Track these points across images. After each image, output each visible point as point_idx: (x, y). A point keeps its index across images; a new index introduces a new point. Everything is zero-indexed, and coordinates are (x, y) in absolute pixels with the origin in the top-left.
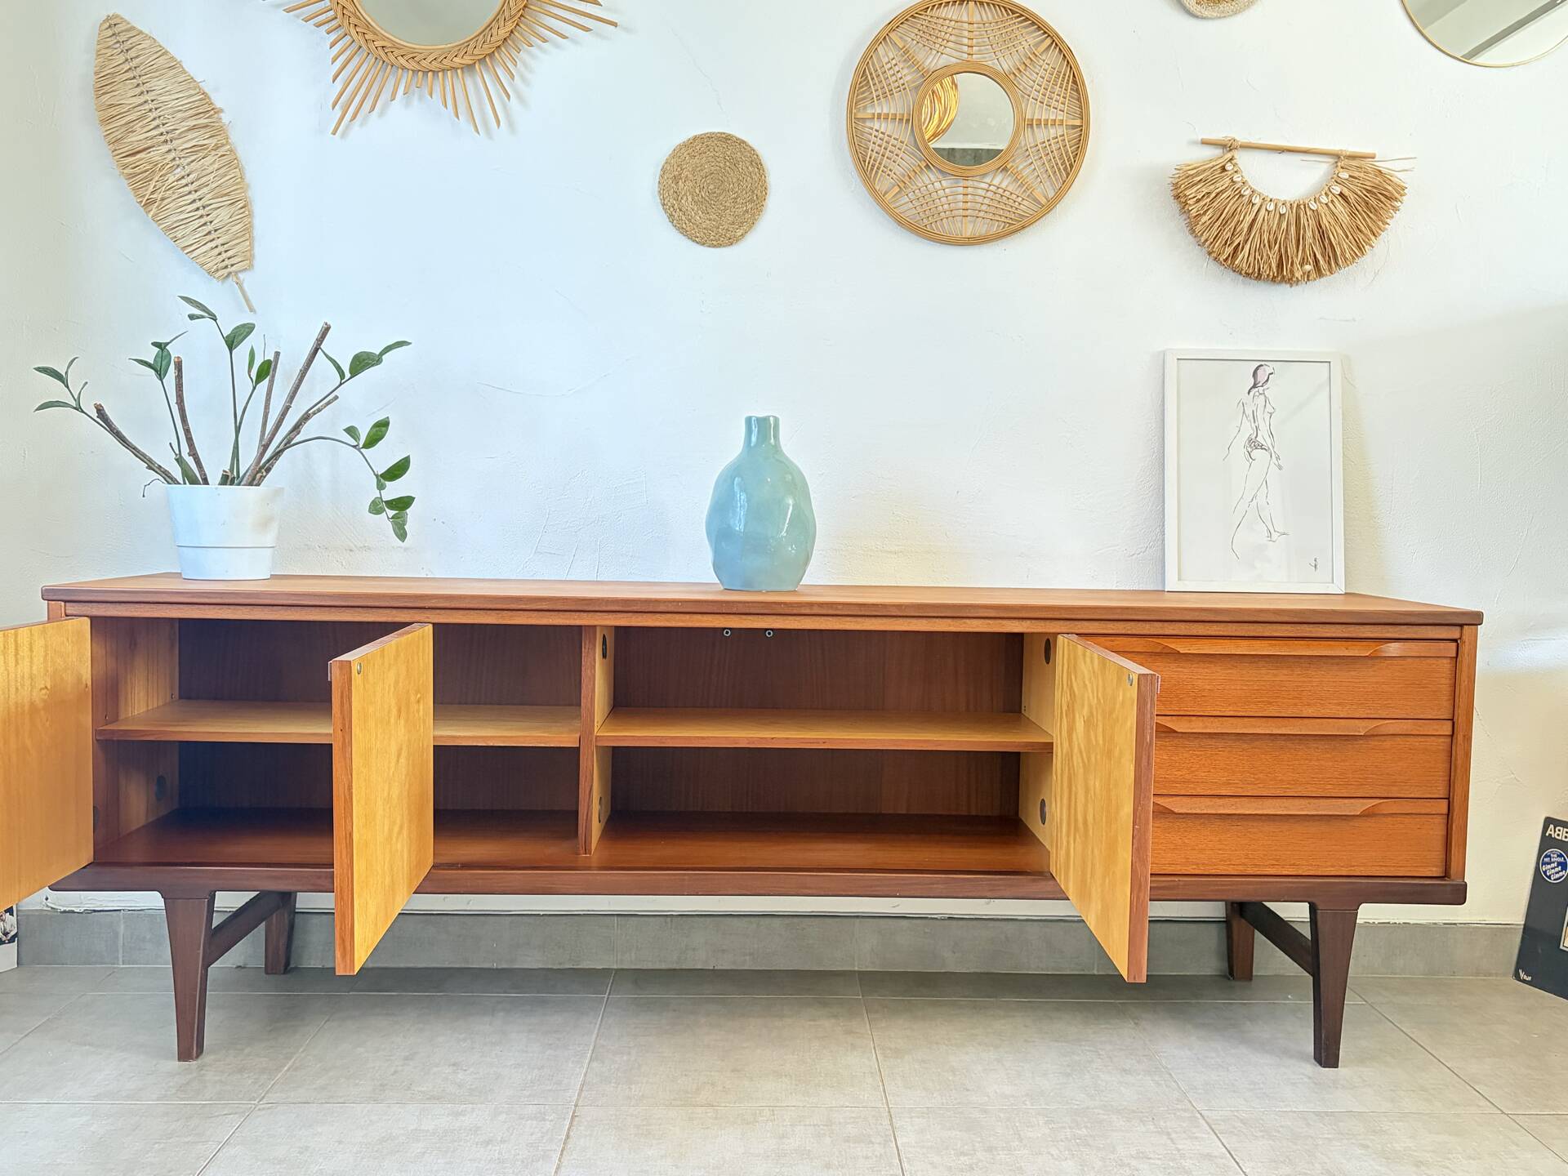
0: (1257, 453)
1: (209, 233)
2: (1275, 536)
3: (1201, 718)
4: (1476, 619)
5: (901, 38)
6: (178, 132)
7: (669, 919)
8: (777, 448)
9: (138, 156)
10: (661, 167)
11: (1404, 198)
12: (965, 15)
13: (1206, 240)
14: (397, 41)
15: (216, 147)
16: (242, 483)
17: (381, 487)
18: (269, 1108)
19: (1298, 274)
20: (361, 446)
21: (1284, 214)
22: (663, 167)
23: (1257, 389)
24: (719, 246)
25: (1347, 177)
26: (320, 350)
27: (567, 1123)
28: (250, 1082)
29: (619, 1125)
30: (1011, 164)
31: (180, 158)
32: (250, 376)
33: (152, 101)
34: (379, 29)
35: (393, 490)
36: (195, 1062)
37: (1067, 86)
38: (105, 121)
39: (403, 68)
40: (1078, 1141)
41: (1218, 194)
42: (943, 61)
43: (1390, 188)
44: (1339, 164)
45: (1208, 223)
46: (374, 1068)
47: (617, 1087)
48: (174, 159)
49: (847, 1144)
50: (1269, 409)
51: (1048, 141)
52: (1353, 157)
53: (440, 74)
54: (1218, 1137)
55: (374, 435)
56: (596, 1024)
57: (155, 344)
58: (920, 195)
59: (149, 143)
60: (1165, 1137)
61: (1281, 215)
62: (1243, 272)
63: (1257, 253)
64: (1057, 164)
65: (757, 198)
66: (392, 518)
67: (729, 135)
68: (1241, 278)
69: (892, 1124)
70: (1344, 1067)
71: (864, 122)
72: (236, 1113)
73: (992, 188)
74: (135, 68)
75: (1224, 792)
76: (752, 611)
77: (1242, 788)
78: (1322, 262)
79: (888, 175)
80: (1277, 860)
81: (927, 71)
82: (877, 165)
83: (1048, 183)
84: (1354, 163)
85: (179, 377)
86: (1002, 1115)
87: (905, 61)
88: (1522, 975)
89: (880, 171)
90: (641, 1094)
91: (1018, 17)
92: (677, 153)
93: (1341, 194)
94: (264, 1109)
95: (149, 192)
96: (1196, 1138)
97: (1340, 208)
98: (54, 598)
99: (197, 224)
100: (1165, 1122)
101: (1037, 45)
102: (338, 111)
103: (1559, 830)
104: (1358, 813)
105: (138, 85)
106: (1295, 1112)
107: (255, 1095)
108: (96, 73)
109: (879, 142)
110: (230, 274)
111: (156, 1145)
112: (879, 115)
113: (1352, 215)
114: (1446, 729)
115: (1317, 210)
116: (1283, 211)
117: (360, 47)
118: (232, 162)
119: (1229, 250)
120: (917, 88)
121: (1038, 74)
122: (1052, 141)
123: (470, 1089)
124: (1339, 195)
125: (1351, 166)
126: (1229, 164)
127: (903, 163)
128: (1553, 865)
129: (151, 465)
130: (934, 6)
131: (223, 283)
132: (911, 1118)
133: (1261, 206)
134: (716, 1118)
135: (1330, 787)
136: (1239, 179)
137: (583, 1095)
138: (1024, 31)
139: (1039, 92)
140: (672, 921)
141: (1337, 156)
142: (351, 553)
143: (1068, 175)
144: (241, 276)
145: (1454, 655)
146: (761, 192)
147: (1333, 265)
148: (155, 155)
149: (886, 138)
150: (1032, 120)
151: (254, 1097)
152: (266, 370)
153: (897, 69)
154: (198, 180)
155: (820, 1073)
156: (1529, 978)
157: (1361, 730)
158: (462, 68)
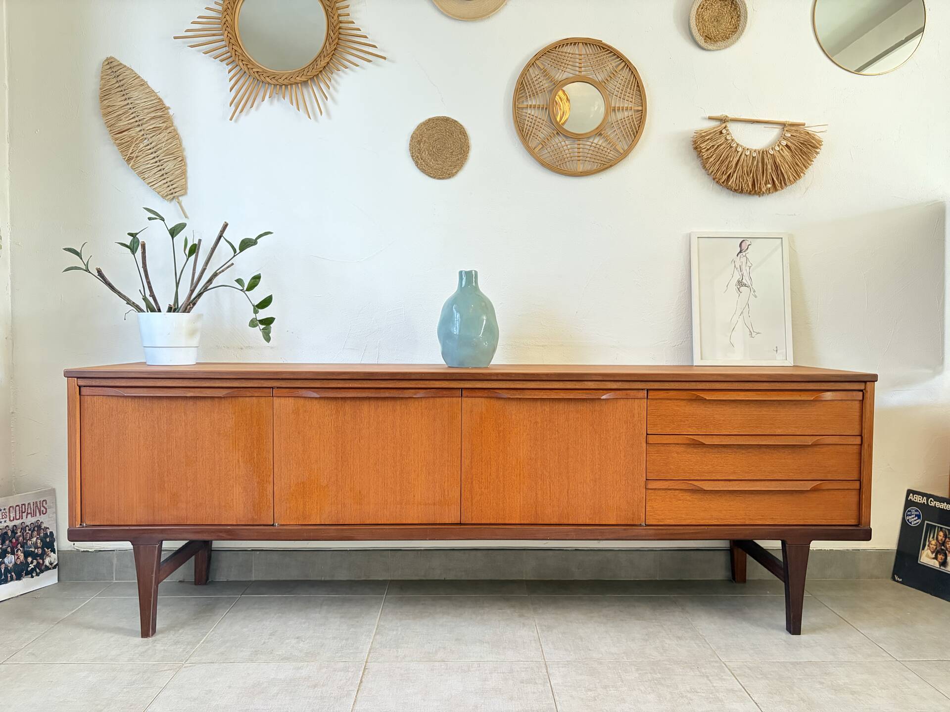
0: (742, 289)
1: (163, 175)
2: (754, 334)
3: (718, 436)
4: (873, 378)
5: (542, 63)
6: (145, 120)
7: (419, 552)
8: (476, 288)
9: (124, 134)
10: (410, 136)
11: (822, 147)
12: (577, 50)
13: (712, 172)
14: (265, 68)
15: (166, 128)
16: (180, 311)
17: (256, 312)
18: (190, 667)
19: (763, 190)
20: (245, 289)
21: (755, 157)
22: (412, 136)
23: (742, 254)
24: (443, 178)
25: (790, 136)
26: (222, 237)
27: (361, 673)
28: (181, 650)
29: (391, 673)
30: (603, 132)
31: (146, 134)
32: (185, 253)
33: (131, 103)
34: (255, 62)
35: (263, 314)
36: (150, 639)
37: (634, 88)
38: (105, 115)
39: (269, 84)
40: (655, 681)
41: (718, 146)
42: (565, 75)
43: (814, 141)
44: (785, 129)
45: (713, 162)
46: (252, 640)
47: (390, 650)
48: (143, 135)
49: (522, 684)
50: (749, 264)
51: (624, 118)
52: (792, 125)
53: (289, 86)
54: (736, 679)
55: (253, 283)
56: (379, 612)
57: (130, 234)
58: (554, 149)
59: (130, 126)
60: (706, 679)
61: (753, 157)
62: (733, 189)
63: (741, 179)
64: (629, 131)
65: (464, 152)
66: (262, 330)
67: (448, 118)
68: (732, 192)
69: (547, 672)
70: (804, 634)
71: (522, 110)
72: (171, 670)
73: (593, 144)
74: (122, 85)
75: (731, 478)
76: (464, 378)
77: (742, 475)
78: (777, 182)
79: (536, 138)
80: (762, 516)
81: (557, 81)
82: (530, 133)
83: (624, 142)
84: (794, 128)
85: (144, 253)
86: (610, 665)
87: (544, 76)
88: (896, 578)
89: (531, 137)
90: (403, 654)
91: (606, 51)
92: (419, 128)
93: (787, 146)
94: (187, 667)
95: (129, 153)
96: (724, 679)
97: (786, 153)
98: (71, 376)
99: (156, 170)
100: (705, 669)
101: (617, 66)
102: (233, 108)
103: (916, 497)
104: (809, 489)
105: (124, 95)
106: (778, 662)
107: (183, 658)
108: (101, 89)
109: (531, 120)
110: (174, 197)
111: (125, 689)
112: (531, 106)
113: (793, 156)
114: (858, 441)
115: (773, 154)
116: (755, 155)
117: (245, 72)
118: (175, 136)
119: (725, 177)
120: (551, 91)
121: (617, 82)
122: (626, 119)
123: (306, 653)
124: (785, 146)
125: (792, 130)
126: (724, 130)
127: (544, 131)
128: (912, 516)
129: (129, 302)
130: (560, 46)
131: (170, 202)
132: (559, 667)
133: (742, 152)
134: (447, 669)
135: (792, 474)
136: (730, 138)
137: (370, 656)
138: (609, 59)
139: (618, 92)
140: (421, 553)
141: (783, 125)
142: (242, 350)
143: (635, 137)
144: (180, 198)
145: (861, 399)
146: (466, 149)
147: (783, 184)
148: (132, 133)
149: (535, 118)
150: (615, 107)
151: (182, 659)
152: (194, 250)
153: (540, 80)
154: (156, 146)
155: (506, 641)
156: (901, 580)
157: (809, 442)
158: (301, 83)
